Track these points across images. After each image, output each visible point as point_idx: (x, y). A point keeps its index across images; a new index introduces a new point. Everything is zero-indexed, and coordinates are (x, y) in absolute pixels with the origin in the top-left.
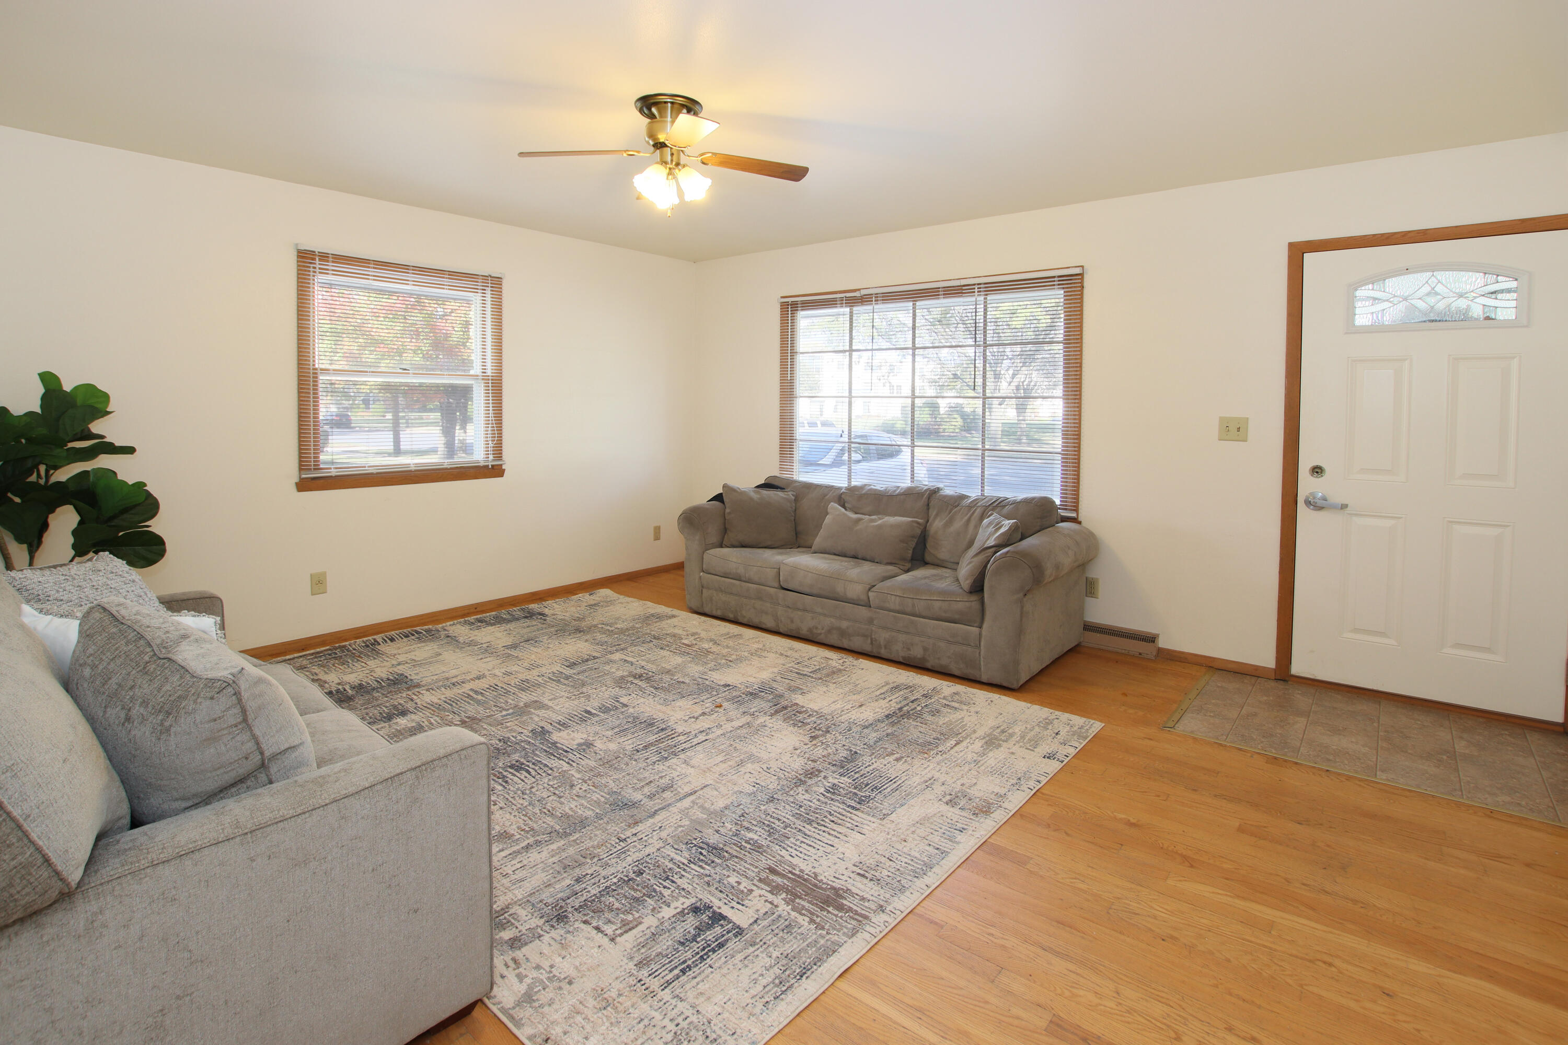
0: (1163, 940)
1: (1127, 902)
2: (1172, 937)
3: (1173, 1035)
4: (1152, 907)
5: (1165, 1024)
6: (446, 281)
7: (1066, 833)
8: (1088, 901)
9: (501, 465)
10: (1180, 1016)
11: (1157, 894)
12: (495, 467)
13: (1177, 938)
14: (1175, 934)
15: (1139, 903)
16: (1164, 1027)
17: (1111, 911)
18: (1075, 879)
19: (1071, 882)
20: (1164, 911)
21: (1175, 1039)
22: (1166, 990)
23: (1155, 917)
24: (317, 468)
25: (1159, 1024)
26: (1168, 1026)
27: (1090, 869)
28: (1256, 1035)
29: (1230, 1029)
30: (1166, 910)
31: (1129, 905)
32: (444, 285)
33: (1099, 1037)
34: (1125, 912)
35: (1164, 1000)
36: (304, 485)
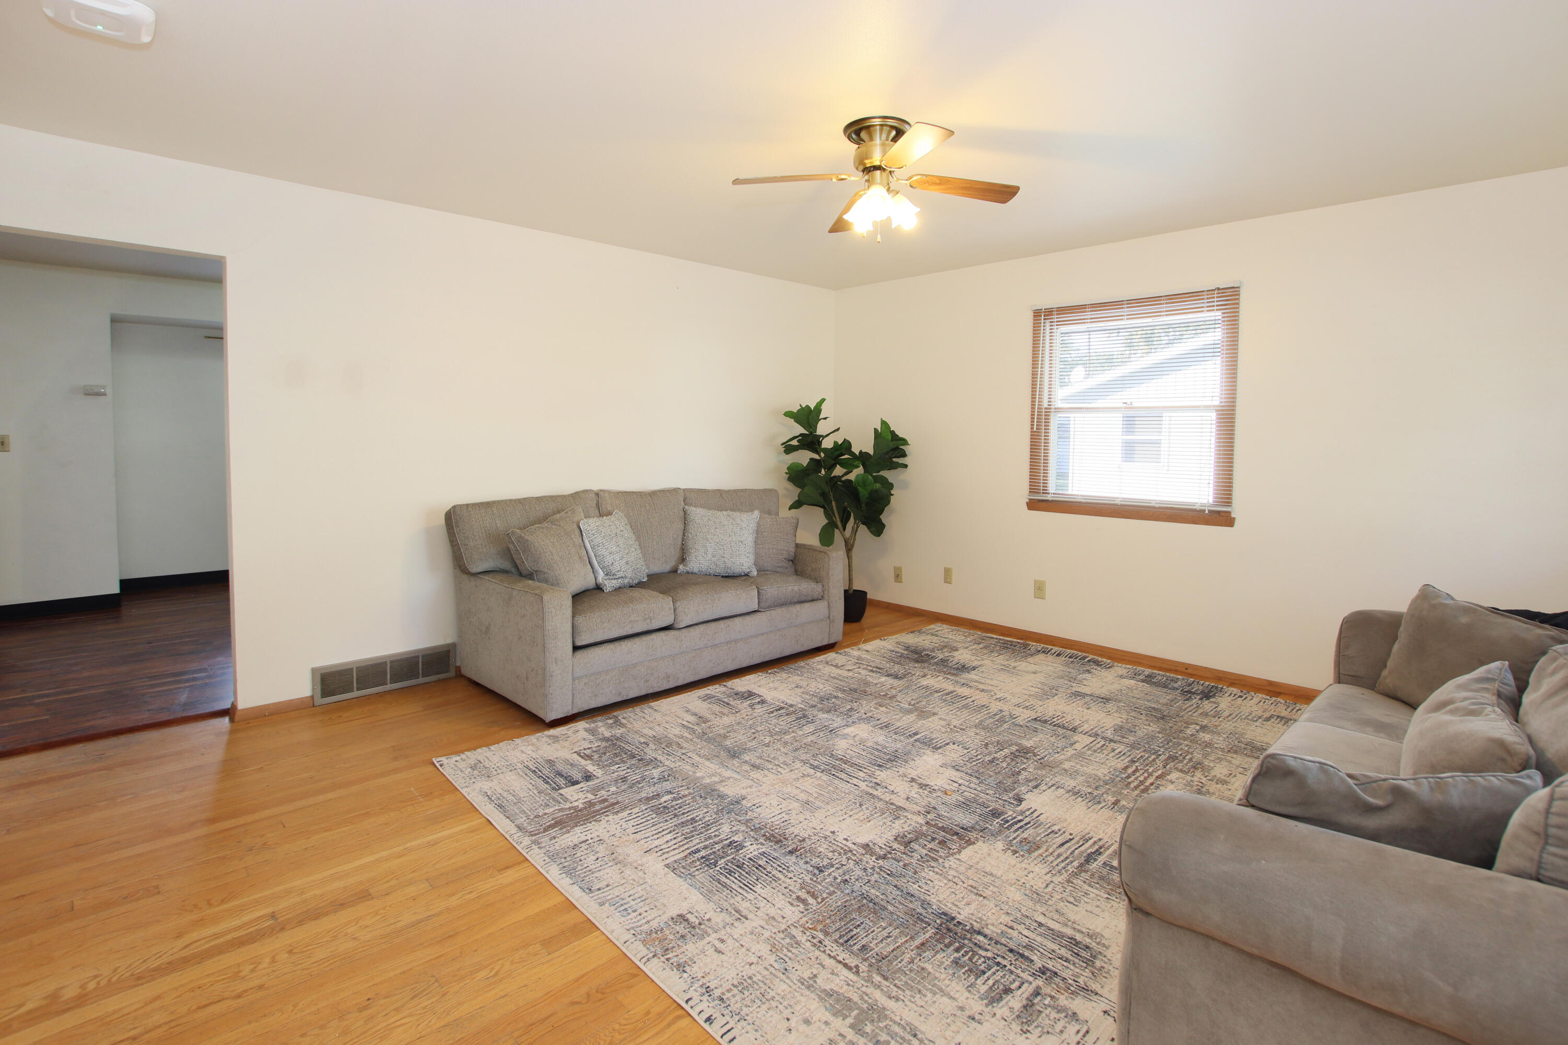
0: (369, 999)
1: (434, 999)
2: (366, 1008)
3: (294, 951)
4: (411, 1015)
5: (307, 951)
6: (1164, 307)
7: (576, 1003)
8: (459, 970)
9: (1229, 512)
10: (301, 964)
11: (423, 1033)
12: (1222, 514)
13: (360, 1011)
14: (366, 1013)
15: (424, 1008)
16: (305, 949)
17: (433, 980)
18: (496, 975)
19: (493, 969)
20: (398, 1023)
21: (291, 950)
22: (327, 969)
23: (397, 1010)
24: (1046, 492)
25: (310, 947)
26: (303, 952)
27: (502, 994)
28: (240, 1000)
29: (261, 987)
30: (399, 1026)
31: (429, 998)
32: (1161, 312)
33: (336, 912)
34: (424, 990)
35: (322, 962)
36: (1033, 505)
